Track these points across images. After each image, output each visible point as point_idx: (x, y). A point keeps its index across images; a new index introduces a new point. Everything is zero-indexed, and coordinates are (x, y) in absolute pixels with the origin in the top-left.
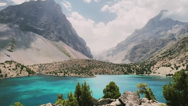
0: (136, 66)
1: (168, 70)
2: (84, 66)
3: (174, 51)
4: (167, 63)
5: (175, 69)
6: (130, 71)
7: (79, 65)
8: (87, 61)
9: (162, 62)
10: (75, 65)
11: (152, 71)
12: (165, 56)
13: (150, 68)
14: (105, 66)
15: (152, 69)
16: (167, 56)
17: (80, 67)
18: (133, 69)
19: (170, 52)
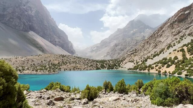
0: (109, 62)
1: (131, 65)
2: (57, 62)
3: (139, 50)
4: (132, 59)
5: (136, 64)
6: (103, 67)
7: (50, 61)
8: (61, 56)
9: (129, 58)
10: (45, 60)
11: (121, 66)
12: (132, 53)
13: (120, 63)
14: (80, 62)
15: (122, 65)
16: (133, 53)
17: (50, 63)
18: (106, 64)
19: (136, 50)
